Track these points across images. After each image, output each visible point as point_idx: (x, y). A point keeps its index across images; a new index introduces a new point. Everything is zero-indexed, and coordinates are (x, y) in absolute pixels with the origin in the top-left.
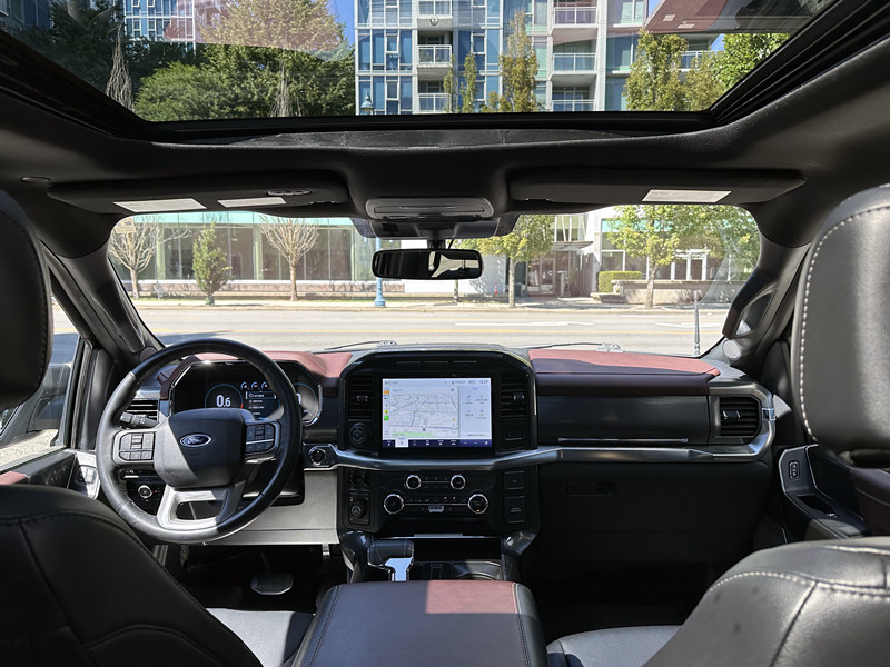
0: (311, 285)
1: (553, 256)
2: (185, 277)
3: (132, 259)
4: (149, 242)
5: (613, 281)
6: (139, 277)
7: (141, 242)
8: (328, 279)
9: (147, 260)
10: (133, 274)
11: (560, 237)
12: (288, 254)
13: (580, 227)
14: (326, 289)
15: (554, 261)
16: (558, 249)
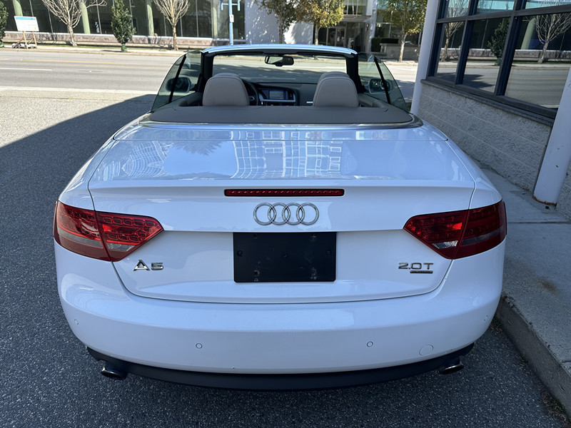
0: (186, 41)
1: (345, 25)
2: (103, 33)
3: (69, 18)
4: (78, 6)
5: (381, 44)
6: (74, 31)
7: (74, 5)
8: (196, 36)
10: (71, 29)
11: (350, 12)
12: (170, 18)
13: (364, 5)
14: (195, 43)
15: (345, 28)
16: (348, 20)
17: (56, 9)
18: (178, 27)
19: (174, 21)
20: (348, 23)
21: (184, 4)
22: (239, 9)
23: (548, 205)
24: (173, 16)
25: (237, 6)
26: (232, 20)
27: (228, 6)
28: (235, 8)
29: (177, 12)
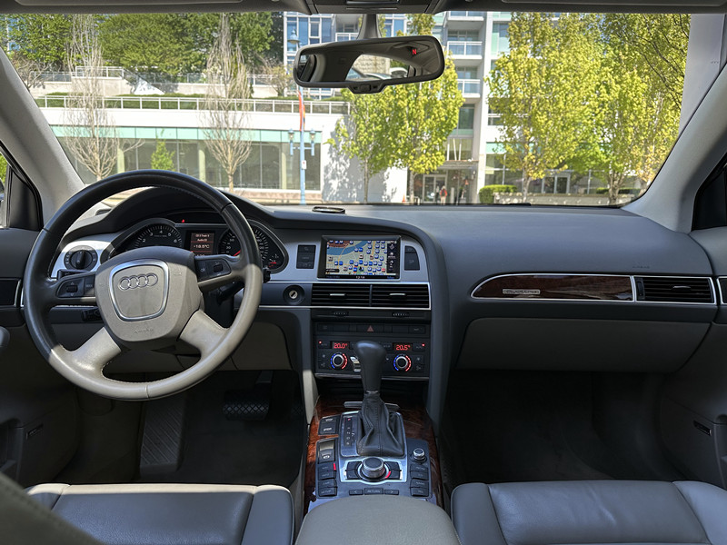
0: (246, 193)
1: (445, 173)
3: (98, 166)
4: (111, 153)
7: (106, 151)
8: (259, 187)
9: (109, 168)
11: (452, 157)
12: (227, 165)
13: (468, 149)
14: (258, 196)
15: (446, 176)
16: (449, 167)
17: (84, 156)
18: (235, 176)
19: (231, 170)
20: (449, 171)
21: (245, 149)
22: (313, 154)
24: (230, 163)
25: (310, 150)
26: (304, 166)
27: (299, 150)
28: (307, 153)
29: (236, 158)
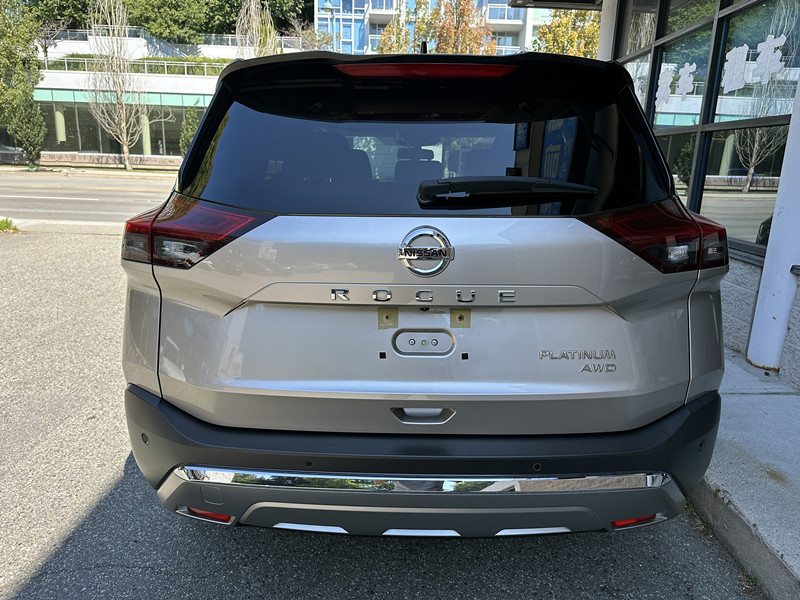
2: (168, 154)
3: (124, 135)
4: (138, 121)
6: (131, 151)
7: (132, 120)
9: (136, 137)
10: (125, 149)
17: (110, 124)
23: (767, 371)
